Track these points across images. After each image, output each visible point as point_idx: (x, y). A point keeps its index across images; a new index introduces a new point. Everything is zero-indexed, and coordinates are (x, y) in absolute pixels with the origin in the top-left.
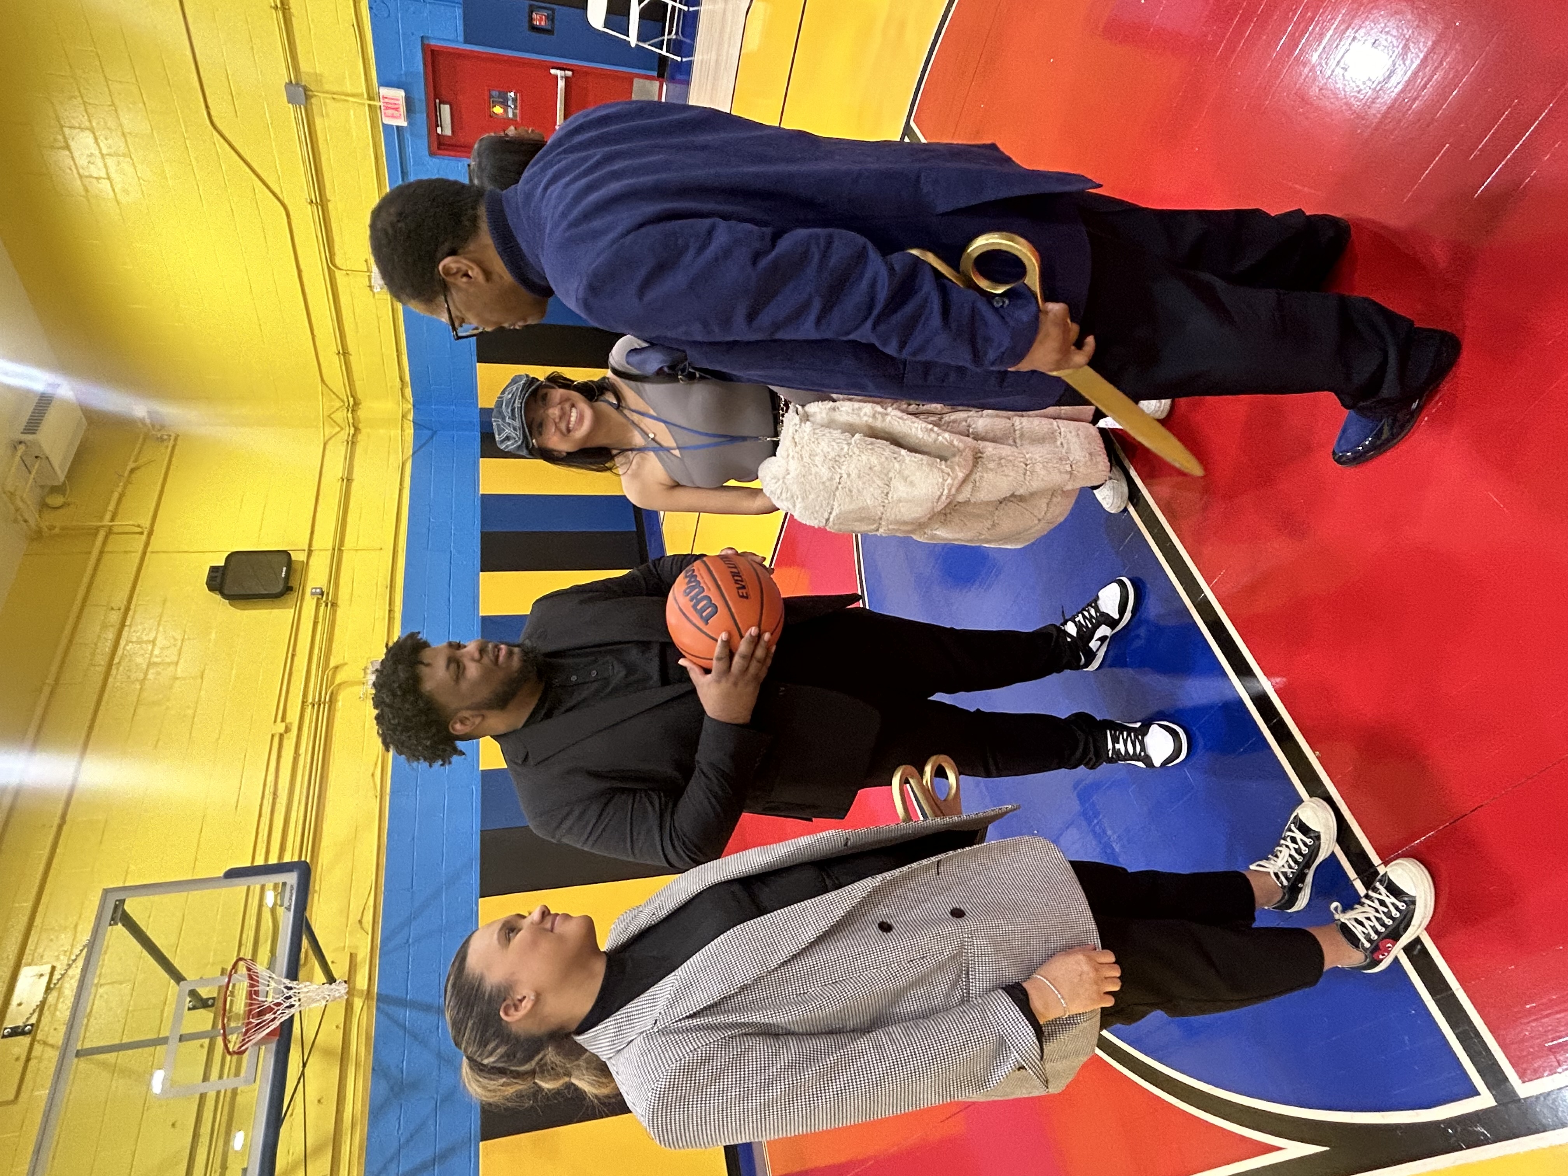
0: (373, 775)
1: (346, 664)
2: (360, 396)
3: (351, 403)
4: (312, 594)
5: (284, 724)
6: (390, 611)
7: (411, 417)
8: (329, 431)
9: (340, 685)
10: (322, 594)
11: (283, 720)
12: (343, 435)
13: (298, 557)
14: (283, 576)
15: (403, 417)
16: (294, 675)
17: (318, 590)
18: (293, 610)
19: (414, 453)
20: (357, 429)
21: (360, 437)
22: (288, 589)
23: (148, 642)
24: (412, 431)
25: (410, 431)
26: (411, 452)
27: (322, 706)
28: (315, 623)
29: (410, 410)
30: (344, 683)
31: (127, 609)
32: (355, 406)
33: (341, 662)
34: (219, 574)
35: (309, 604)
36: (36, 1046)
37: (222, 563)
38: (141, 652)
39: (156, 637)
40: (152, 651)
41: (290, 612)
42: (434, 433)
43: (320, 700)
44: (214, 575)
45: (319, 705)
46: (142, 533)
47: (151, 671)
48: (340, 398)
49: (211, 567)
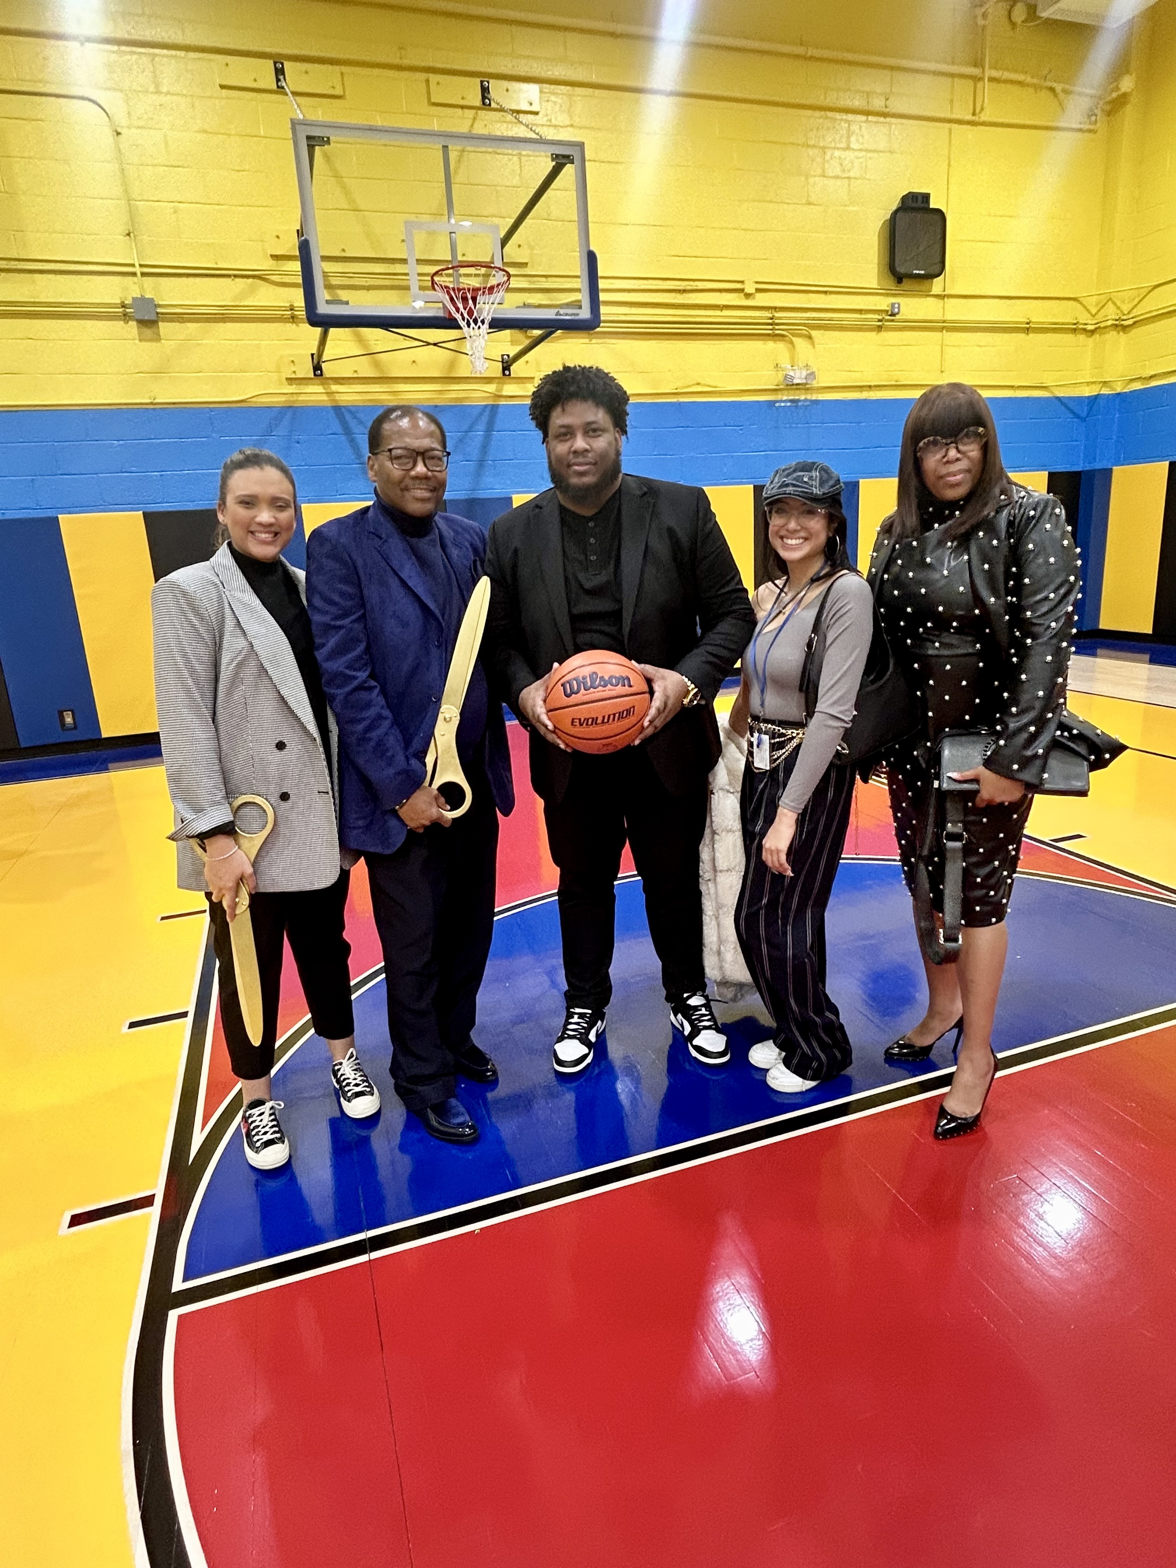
0: (698, 384)
1: (814, 347)
2: (1135, 332)
3: (1125, 323)
4: (893, 305)
5: (753, 291)
6: (870, 387)
7: (1105, 391)
8: (1092, 303)
9: (792, 343)
10: (893, 315)
11: (758, 290)
12: (1084, 318)
13: (937, 286)
14: (915, 272)
15: (1105, 382)
16: (805, 295)
17: (896, 310)
18: (876, 286)
19: (1058, 398)
20: (1092, 332)
21: (1082, 337)
22: (899, 279)
23: (848, 142)
24: (1087, 395)
25: (1087, 392)
26: (1059, 395)
27: (771, 327)
28: (860, 311)
29: (1112, 389)
30: (794, 347)
31: (885, 115)
32: (1121, 327)
33: (816, 341)
34: (920, 204)
35: (884, 303)
36: (473, 111)
37: (932, 206)
38: (838, 137)
39: (853, 150)
40: (838, 149)
41: (874, 284)
42: (1084, 420)
43: (777, 324)
44: (920, 199)
45: (771, 324)
46: (974, 114)
47: (816, 151)
48: (1133, 308)
49: (929, 194)
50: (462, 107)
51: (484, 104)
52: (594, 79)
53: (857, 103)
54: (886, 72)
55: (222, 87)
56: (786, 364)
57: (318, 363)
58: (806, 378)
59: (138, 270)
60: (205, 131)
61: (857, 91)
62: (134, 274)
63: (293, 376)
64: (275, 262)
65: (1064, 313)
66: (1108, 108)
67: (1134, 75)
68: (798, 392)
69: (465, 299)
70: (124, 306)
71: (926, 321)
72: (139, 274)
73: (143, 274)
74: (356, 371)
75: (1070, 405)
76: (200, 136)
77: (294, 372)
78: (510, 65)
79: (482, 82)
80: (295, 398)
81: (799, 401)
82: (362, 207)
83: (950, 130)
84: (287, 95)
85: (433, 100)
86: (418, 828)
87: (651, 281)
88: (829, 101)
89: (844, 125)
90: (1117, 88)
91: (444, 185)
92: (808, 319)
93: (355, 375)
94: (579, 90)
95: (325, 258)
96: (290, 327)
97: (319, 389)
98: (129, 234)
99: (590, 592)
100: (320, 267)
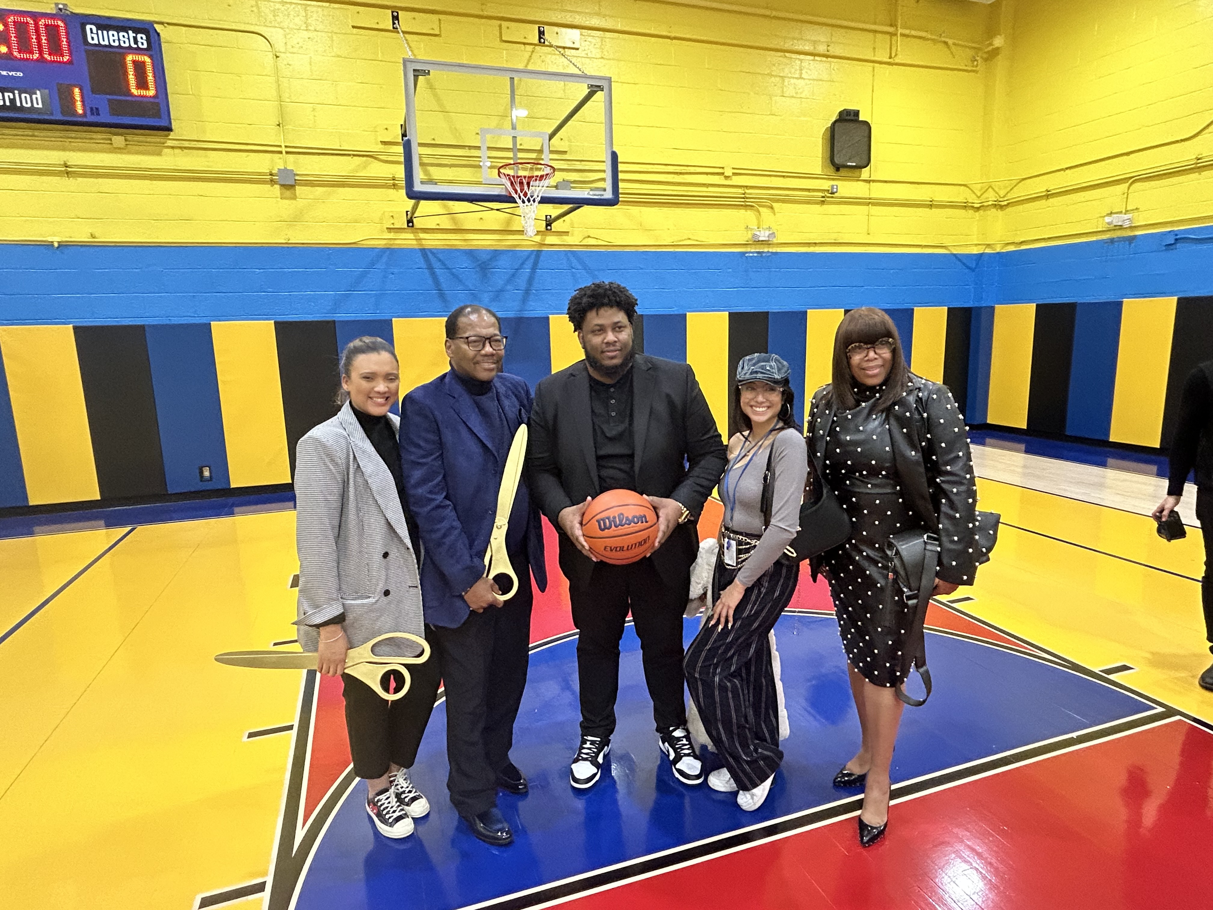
0: (689, 239)
1: (775, 214)
2: (1009, 209)
3: (1003, 203)
4: (832, 186)
5: (731, 174)
6: (815, 243)
7: (988, 251)
8: (977, 188)
9: (759, 212)
10: (832, 193)
11: (734, 174)
12: (972, 199)
13: (865, 173)
14: (849, 164)
15: (988, 244)
16: (769, 178)
17: (835, 190)
18: (820, 173)
19: (955, 255)
20: (978, 209)
21: (971, 212)
22: (838, 168)
23: (801, 74)
24: (975, 253)
25: (975, 251)
26: (955, 252)
27: (743, 200)
28: (809, 190)
29: (993, 249)
30: (760, 214)
31: (827, 56)
32: (999, 206)
33: (776, 210)
34: (852, 117)
35: (826, 185)
36: (532, 47)
37: (860, 119)
38: (793, 70)
39: (804, 79)
40: (794, 78)
41: (818, 170)
42: (973, 270)
43: (747, 198)
44: (852, 114)
45: (744, 198)
46: (890, 57)
47: (778, 79)
48: (1007, 193)
49: (859, 111)
50: (524, 44)
51: (540, 42)
52: (619, 27)
53: (807, 48)
54: (828, 28)
55: (354, 27)
56: (754, 225)
57: (411, 218)
58: (768, 237)
59: (284, 150)
60: (339, 56)
61: (806, 40)
62: (281, 152)
63: (392, 226)
64: (383, 146)
65: (960, 195)
66: (985, 56)
67: (1003, 36)
68: (762, 246)
69: (521, 183)
70: (271, 174)
71: (857, 198)
72: (284, 152)
73: (287, 153)
74: (438, 224)
75: (965, 261)
76: (335, 59)
77: (393, 224)
78: (559, 17)
79: (539, 27)
80: (392, 242)
81: (763, 252)
82: (448, 109)
83: (874, 68)
84: (398, 32)
85: (504, 39)
86: (478, 609)
87: (656, 166)
88: (788, 46)
89: (798, 62)
90: (991, 44)
91: (509, 96)
92: (770, 195)
93: (438, 227)
94: (608, 34)
95: (421, 145)
96: (392, 191)
97: (411, 236)
98: (279, 125)
99: (611, 439)
100: (417, 151)
